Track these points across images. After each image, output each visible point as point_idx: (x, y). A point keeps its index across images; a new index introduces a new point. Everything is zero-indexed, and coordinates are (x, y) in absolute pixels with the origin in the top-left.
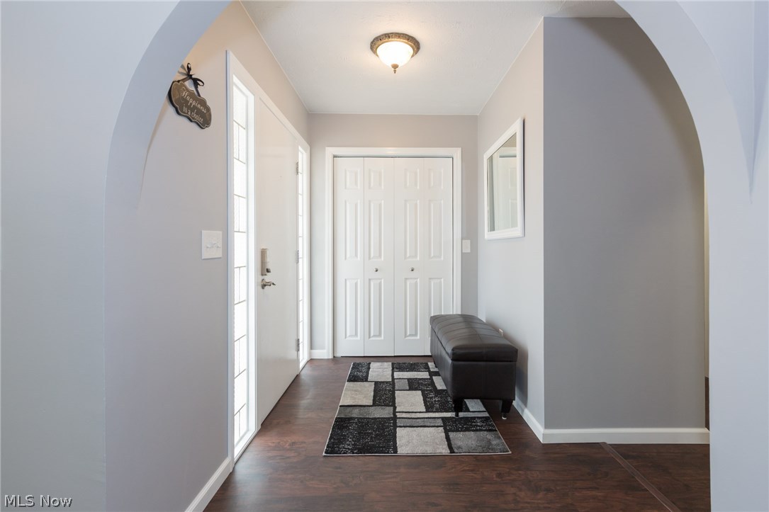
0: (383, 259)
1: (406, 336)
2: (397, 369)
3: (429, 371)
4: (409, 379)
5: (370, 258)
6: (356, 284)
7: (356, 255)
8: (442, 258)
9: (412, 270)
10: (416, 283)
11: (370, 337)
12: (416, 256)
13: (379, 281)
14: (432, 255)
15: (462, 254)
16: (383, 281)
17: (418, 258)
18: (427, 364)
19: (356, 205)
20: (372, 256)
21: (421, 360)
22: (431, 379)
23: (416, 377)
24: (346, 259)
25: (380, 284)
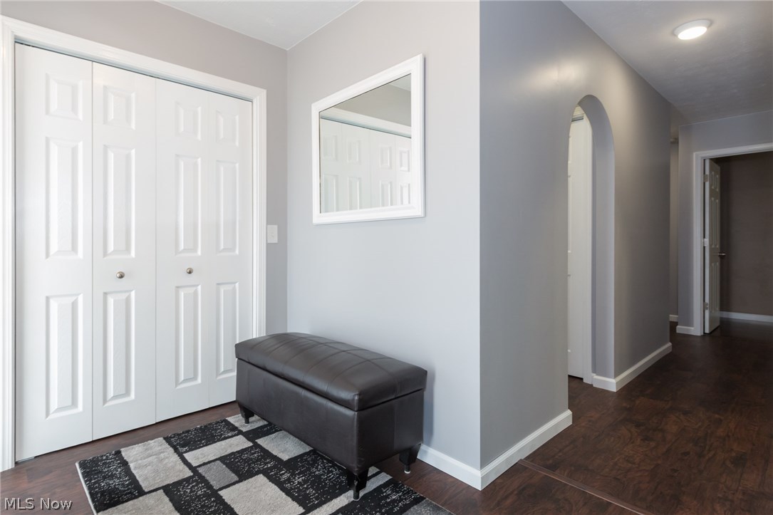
0: (133, 254)
1: (177, 383)
2: (183, 446)
3: (240, 433)
4: (222, 459)
5: (105, 254)
6: (74, 306)
7: (74, 248)
8: (237, 252)
9: (190, 273)
10: (196, 293)
11: (105, 401)
12: (195, 250)
13: (124, 296)
14: (222, 247)
15: (268, 245)
16: (133, 294)
17: (199, 253)
18: (228, 423)
19: (74, 151)
20: (111, 248)
21: (213, 418)
22: (256, 446)
23: (229, 451)
24: (47, 255)
25: (128, 300)
